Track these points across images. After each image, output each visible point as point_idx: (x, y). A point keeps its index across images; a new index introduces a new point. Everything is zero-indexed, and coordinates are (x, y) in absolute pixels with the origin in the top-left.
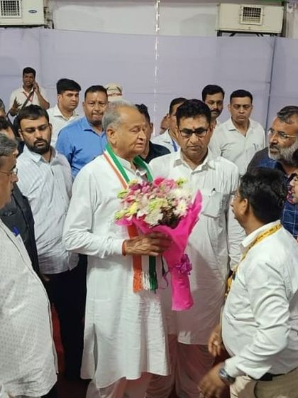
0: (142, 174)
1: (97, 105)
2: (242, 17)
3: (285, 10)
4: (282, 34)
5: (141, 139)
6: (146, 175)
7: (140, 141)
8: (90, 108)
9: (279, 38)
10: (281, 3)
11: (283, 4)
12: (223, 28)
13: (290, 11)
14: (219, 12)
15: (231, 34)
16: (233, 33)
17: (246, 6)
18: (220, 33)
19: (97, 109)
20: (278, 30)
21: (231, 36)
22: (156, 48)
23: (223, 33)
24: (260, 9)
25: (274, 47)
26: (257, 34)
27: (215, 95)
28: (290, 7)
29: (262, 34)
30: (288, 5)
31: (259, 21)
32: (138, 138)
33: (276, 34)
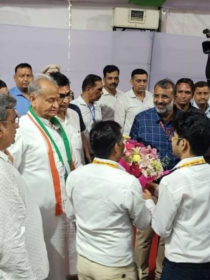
0: (57, 128)
1: (26, 76)
2: (130, 17)
3: (160, 13)
4: (159, 30)
5: (54, 108)
6: (59, 129)
7: (53, 109)
8: (21, 79)
9: (156, 33)
10: (157, 8)
11: (159, 9)
12: (117, 25)
13: (164, 13)
14: (114, 13)
15: (122, 29)
16: (124, 29)
17: (133, 9)
18: (115, 28)
19: (26, 80)
20: (156, 27)
21: (123, 30)
22: (69, 38)
23: (117, 29)
24: (143, 12)
25: (153, 39)
26: (141, 29)
27: (112, 73)
28: (164, 11)
29: (145, 30)
30: (162, 9)
31: (142, 20)
32: (52, 106)
33: (154, 30)
